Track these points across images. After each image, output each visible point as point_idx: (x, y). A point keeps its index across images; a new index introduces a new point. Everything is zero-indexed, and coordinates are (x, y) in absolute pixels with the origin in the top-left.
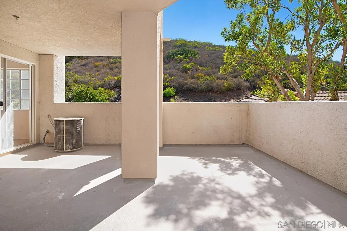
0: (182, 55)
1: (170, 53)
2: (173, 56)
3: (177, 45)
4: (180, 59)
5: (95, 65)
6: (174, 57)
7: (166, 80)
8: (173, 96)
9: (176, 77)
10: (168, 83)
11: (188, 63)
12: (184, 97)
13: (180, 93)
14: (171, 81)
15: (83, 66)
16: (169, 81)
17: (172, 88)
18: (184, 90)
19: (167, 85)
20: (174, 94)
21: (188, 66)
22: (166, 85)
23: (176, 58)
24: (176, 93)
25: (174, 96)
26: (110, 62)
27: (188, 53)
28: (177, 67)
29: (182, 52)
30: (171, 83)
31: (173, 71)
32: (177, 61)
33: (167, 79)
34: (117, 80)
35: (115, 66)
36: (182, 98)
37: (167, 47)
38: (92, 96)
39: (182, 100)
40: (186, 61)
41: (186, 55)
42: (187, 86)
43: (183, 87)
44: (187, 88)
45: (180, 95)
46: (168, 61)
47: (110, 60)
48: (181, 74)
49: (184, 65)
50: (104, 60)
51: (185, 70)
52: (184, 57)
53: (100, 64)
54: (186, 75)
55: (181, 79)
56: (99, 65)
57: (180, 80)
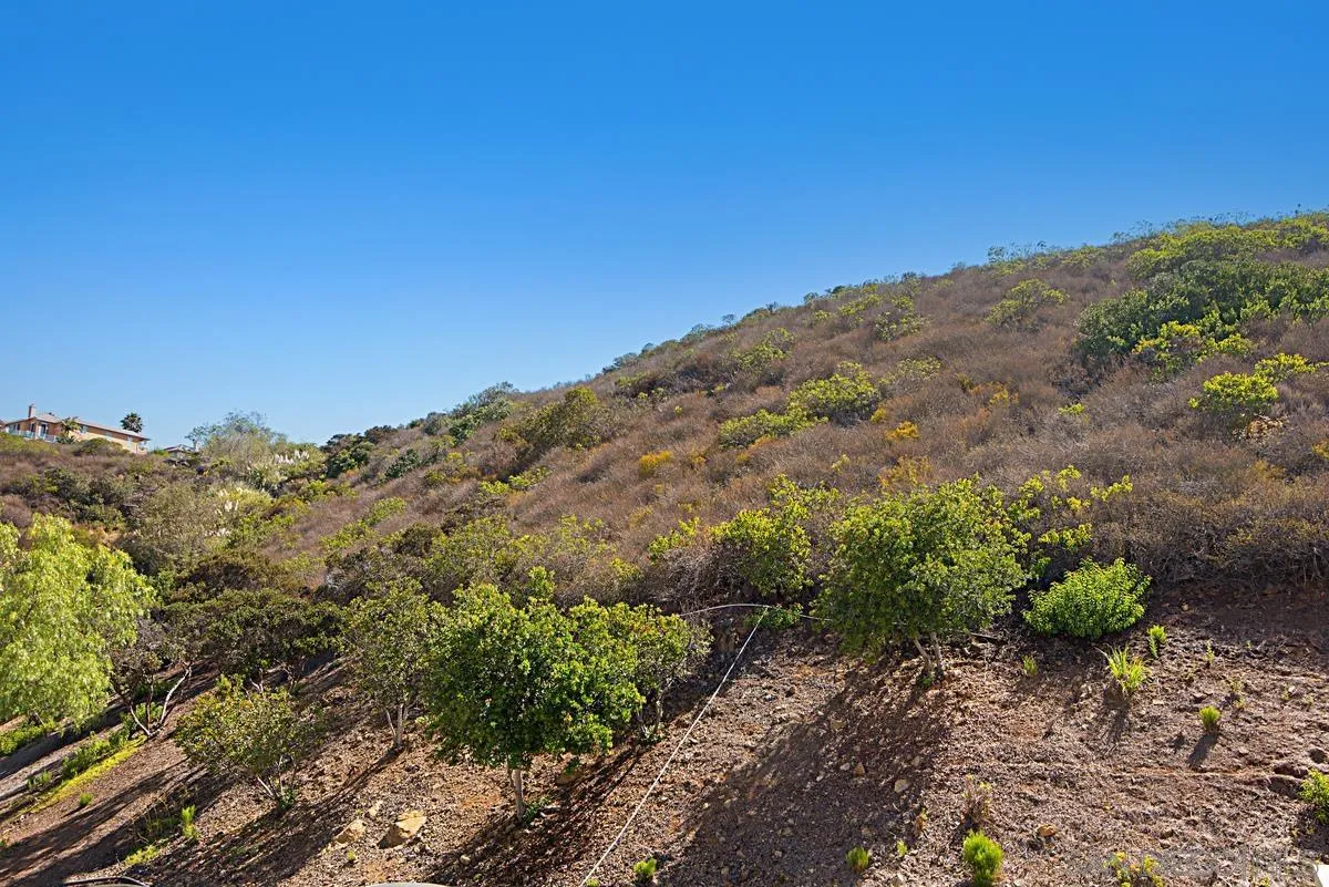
0: (1191, 314)
1: (1103, 320)
2: (1125, 336)
3: (1158, 263)
4: (1180, 346)
5: (643, 466)
6: (1133, 344)
7: (1067, 506)
8: (1135, 626)
9: (1150, 480)
10: (1085, 532)
11: (1248, 362)
12: (1233, 635)
13: (1197, 602)
14: (1103, 513)
15: (584, 479)
16: (1087, 511)
17: (1120, 561)
18: (1229, 574)
19: (1071, 542)
20: (1140, 610)
21: (1247, 381)
22: (1063, 543)
23: (1145, 343)
24: (1157, 604)
25: (1142, 624)
26: (719, 440)
27: (1246, 292)
28: (1158, 407)
29: (1190, 295)
30: (1104, 528)
31: (1130, 438)
32: (1161, 364)
33: (1076, 503)
34: (727, 540)
35: (745, 455)
36: (1208, 643)
37: (1085, 291)
38: (529, 657)
39: (1210, 656)
40: (1233, 352)
41: (1223, 310)
42: (1245, 537)
43: (1211, 549)
44: (1249, 551)
45: (1193, 621)
46: (1090, 375)
47: (722, 426)
48: (1193, 447)
49: (1213, 385)
50: (694, 433)
51: (1225, 419)
52: (1212, 328)
53: (668, 460)
54: (1235, 452)
55: (1186, 485)
56: (660, 462)
57: (1185, 498)
